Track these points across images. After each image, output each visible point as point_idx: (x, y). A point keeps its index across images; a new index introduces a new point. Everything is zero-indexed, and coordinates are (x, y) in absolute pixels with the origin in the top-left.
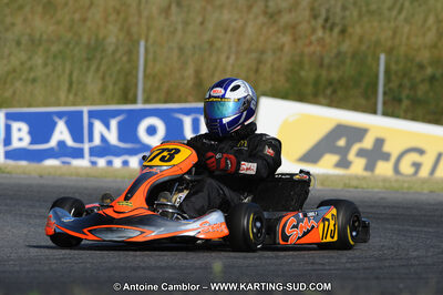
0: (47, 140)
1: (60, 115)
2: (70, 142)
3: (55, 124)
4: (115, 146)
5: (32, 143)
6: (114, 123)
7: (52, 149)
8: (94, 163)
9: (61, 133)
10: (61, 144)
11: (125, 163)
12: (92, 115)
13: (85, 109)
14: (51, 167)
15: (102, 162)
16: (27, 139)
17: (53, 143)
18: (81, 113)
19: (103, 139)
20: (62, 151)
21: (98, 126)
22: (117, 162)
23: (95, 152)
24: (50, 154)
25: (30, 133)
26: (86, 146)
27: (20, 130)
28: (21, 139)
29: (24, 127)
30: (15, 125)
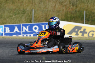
0: (13, 31)
1: (16, 26)
2: (18, 31)
4: (28, 32)
5: (10, 32)
6: (27, 27)
7: (14, 33)
8: (23, 36)
9: (16, 29)
10: (16, 32)
11: (30, 35)
12: (23, 25)
13: (21, 24)
15: (25, 35)
17: (15, 32)
18: (20, 25)
19: (25, 30)
20: (17, 33)
21: (24, 28)
22: (28, 35)
23: (24, 33)
24: (14, 34)
25: (10, 30)
26: (22, 32)
27: (7, 29)
28: (8, 31)
29: (8, 28)
30: (6, 28)
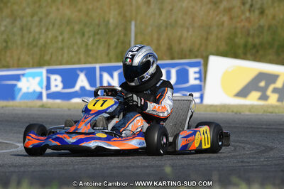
0: (73, 86)
1: (81, 70)
2: (88, 87)
3: (78, 76)
5: (64, 88)
6: (116, 74)
7: (76, 92)
9: (82, 81)
10: (83, 88)
12: (102, 69)
13: (97, 66)
14: (76, 103)
16: (61, 86)
17: (77, 88)
18: (95, 68)
19: (109, 84)
20: (83, 93)
21: (106, 77)
24: (75, 95)
25: (62, 82)
27: (56, 80)
28: (56, 86)
29: (59, 78)
30: (53, 77)
